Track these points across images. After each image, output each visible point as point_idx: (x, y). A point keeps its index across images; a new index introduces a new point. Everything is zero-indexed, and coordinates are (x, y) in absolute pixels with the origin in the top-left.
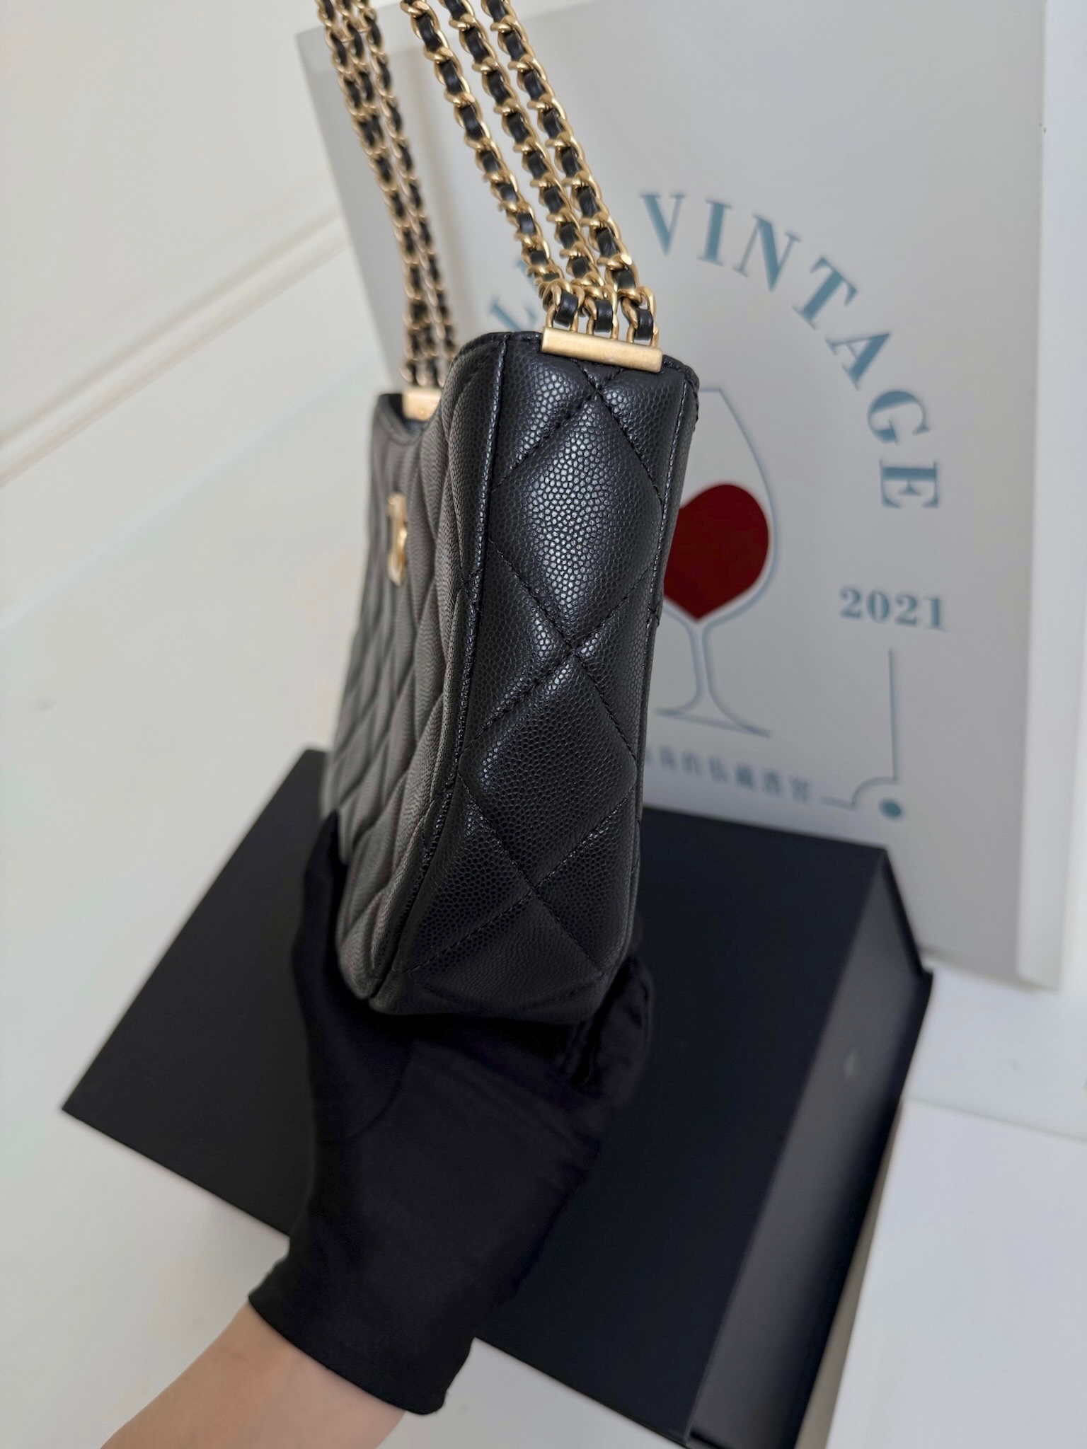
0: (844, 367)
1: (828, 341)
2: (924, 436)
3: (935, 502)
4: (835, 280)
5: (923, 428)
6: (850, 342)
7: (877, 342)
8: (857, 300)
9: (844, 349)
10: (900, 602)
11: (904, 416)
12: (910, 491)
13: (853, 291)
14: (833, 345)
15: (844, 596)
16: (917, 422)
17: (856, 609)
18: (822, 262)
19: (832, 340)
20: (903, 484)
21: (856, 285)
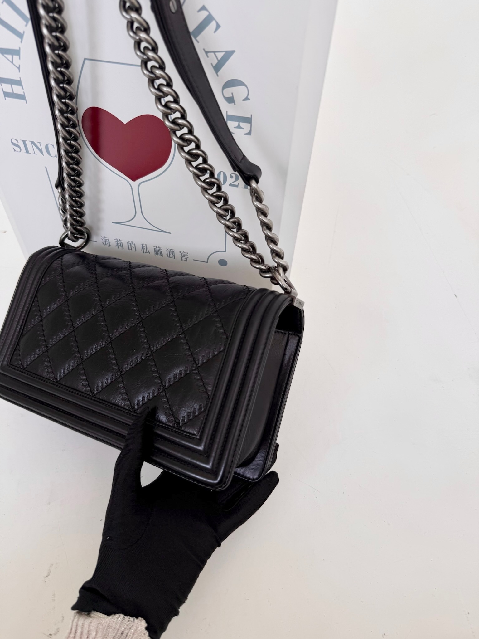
0: (212, 64)
1: (204, 49)
2: (247, 102)
3: (249, 133)
4: (209, 19)
5: (247, 99)
6: (214, 52)
7: (228, 54)
9: (211, 55)
11: (238, 92)
12: (239, 127)
13: (218, 26)
14: (207, 53)
16: (244, 95)
18: (203, 8)
19: (207, 50)
20: (236, 124)
21: (220, 23)
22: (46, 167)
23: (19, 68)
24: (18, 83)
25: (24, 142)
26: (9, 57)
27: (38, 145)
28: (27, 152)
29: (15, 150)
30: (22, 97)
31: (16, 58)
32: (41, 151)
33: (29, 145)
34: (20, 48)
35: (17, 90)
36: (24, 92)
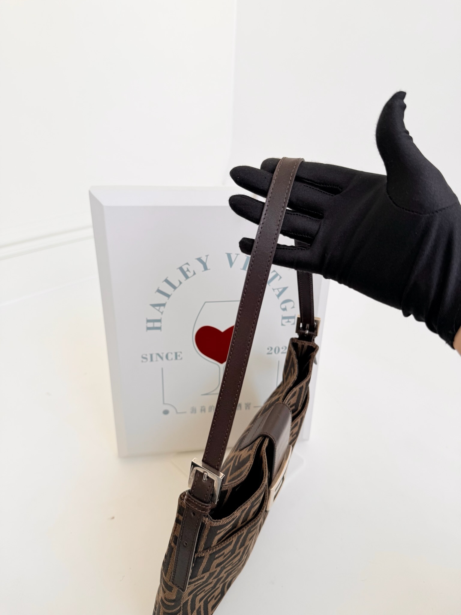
0: (276, 295)
1: (272, 288)
2: (293, 309)
3: (294, 324)
4: (277, 275)
6: (278, 289)
7: (285, 289)
8: (281, 279)
9: (276, 291)
10: (283, 348)
11: (289, 305)
12: (288, 322)
13: (281, 277)
14: (274, 290)
15: (268, 349)
16: (292, 306)
17: (271, 352)
18: (274, 271)
19: (274, 288)
20: (287, 320)
21: (281, 276)
22: (162, 369)
23: (162, 313)
24: (159, 321)
25: (151, 355)
26: (158, 308)
27: (161, 355)
28: (152, 360)
29: (142, 361)
30: (159, 328)
31: (162, 308)
32: (162, 358)
33: (154, 356)
34: (166, 303)
35: (157, 325)
36: (161, 326)
